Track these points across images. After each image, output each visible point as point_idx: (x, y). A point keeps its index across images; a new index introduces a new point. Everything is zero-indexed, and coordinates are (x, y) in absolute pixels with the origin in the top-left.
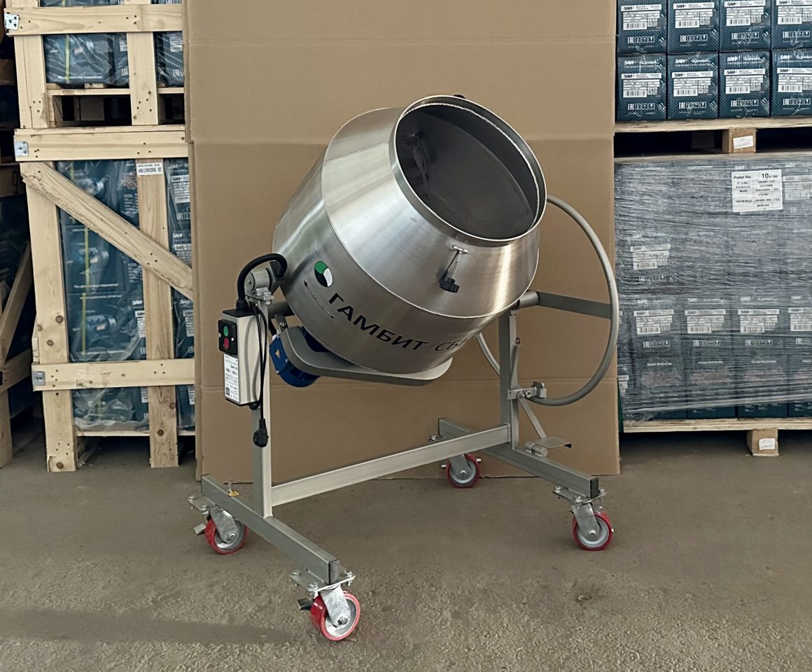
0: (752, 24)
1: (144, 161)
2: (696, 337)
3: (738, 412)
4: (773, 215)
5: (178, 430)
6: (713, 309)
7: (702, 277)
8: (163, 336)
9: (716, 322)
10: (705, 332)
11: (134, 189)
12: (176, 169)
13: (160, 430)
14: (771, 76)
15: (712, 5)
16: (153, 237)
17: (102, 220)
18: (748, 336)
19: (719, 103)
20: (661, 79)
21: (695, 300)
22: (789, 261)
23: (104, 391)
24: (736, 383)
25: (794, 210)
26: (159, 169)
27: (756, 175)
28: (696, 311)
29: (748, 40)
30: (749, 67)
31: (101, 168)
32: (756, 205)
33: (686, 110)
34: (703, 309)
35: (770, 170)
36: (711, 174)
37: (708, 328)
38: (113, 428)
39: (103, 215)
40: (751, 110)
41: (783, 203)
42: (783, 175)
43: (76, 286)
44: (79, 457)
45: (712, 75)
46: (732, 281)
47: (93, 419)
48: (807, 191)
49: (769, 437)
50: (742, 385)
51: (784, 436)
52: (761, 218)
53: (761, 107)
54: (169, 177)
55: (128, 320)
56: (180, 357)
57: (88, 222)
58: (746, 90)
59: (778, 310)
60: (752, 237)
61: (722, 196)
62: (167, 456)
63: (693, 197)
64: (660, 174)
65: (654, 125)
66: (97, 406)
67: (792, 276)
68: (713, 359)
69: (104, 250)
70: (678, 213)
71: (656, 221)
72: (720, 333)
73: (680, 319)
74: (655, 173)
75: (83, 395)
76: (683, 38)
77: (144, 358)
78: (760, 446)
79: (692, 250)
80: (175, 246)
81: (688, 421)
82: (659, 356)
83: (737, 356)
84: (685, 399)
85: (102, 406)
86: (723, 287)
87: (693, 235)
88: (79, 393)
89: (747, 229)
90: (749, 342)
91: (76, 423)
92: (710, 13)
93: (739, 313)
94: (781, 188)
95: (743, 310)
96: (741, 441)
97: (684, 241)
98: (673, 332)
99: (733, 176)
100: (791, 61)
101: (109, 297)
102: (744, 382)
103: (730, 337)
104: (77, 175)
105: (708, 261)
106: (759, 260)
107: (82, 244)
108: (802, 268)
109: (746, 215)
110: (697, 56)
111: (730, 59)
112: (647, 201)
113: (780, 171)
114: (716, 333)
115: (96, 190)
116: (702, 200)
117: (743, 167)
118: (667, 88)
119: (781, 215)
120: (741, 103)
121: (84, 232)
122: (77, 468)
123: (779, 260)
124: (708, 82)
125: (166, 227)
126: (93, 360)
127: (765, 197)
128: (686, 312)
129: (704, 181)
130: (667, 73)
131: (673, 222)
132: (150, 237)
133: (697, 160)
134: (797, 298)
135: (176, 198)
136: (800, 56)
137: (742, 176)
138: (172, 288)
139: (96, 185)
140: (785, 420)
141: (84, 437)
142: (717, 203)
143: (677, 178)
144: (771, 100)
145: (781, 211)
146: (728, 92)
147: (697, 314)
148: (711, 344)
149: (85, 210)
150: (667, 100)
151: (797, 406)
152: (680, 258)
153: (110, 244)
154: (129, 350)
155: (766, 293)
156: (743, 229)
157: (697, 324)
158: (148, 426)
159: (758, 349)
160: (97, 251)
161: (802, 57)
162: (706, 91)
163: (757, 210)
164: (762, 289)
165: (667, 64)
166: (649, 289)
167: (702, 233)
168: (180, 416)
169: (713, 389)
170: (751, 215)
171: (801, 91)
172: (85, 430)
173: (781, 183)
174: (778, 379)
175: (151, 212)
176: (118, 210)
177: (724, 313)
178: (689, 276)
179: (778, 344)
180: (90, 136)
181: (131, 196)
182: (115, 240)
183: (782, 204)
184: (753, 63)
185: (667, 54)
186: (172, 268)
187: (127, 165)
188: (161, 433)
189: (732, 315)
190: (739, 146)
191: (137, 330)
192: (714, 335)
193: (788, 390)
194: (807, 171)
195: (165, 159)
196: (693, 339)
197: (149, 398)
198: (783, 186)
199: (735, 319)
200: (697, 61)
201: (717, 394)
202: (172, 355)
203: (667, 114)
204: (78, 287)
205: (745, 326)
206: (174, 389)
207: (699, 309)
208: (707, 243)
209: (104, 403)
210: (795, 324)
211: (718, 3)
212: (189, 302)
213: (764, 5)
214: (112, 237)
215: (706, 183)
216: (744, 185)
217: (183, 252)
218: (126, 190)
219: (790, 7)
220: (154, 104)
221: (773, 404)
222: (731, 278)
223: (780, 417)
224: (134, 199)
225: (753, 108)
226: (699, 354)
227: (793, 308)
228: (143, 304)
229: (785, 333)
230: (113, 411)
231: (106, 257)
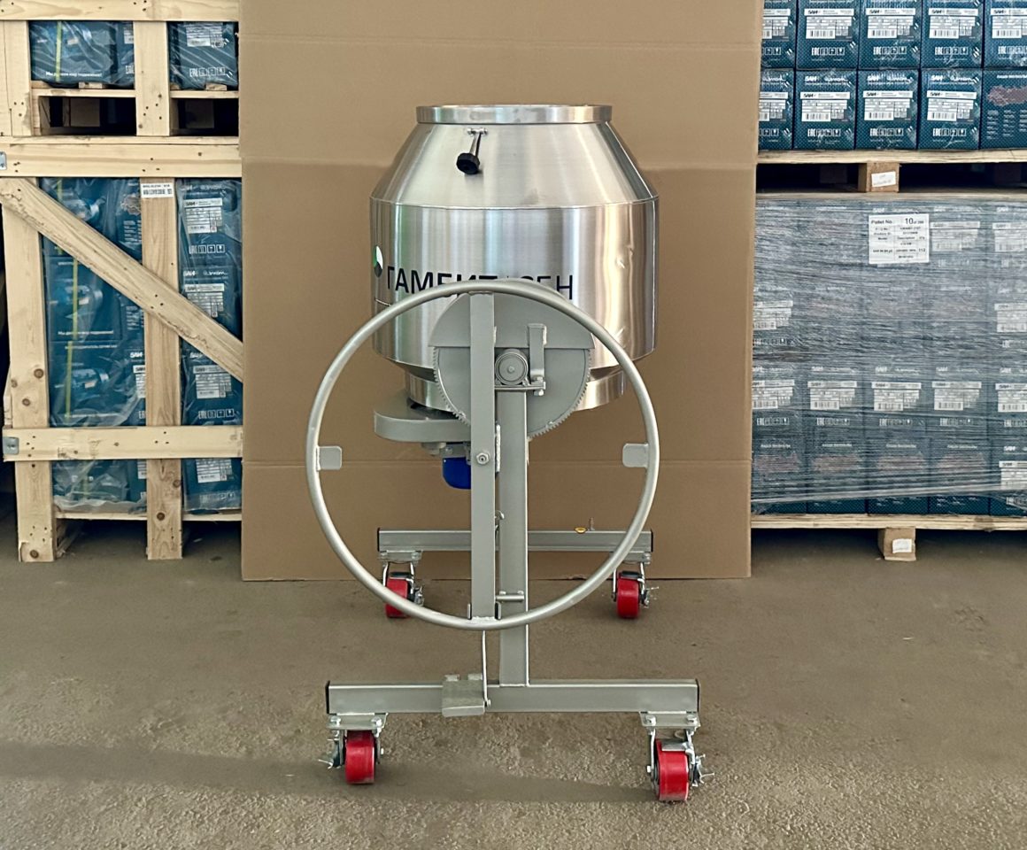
0: (898, 37)
1: (151, 180)
2: (821, 414)
3: (868, 507)
4: (917, 269)
5: (183, 513)
6: (842, 380)
7: (830, 341)
8: (168, 397)
9: (845, 396)
10: (832, 408)
11: (136, 214)
12: (189, 191)
13: (160, 514)
14: (920, 99)
15: (852, 12)
16: (159, 273)
17: (95, 251)
18: (883, 415)
19: (857, 131)
20: (787, 100)
21: (822, 369)
22: (935, 325)
23: (92, 464)
24: (868, 471)
25: (942, 263)
26: (169, 191)
27: (899, 220)
28: (822, 382)
29: (893, 56)
30: (893, 88)
31: (96, 187)
32: (897, 256)
33: (816, 138)
34: (831, 380)
35: (915, 215)
36: (843, 217)
37: (835, 403)
38: (102, 510)
39: (97, 246)
40: (893, 141)
41: (930, 255)
42: (930, 221)
43: (60, 333)
44: (58, 545)
45: (848, 97)
46: (867, 348)
47: (77, 498)
48: (959, 241)
49: (905, 538)
50: (874, 474)
51: (923, 537)
52: (902, 272)
53: (906, 137)
54: (181, 202)
55: (124, 377)
56: (188, 424)
57: (78, 254)
58: (888, 116)
59: (920, 384)
60: (891, 294)
61: (857, 244)
62: (168, 545)
63: (821, 244)
64: (783, 215)
65: (777, 155)
66: (82, 482)
67: (938, 343)
68: (840, 441)
69: (96, 290)
70: (804, 263)
71: (776, 271)
72: (849, 411)
73: (802, 391)
74: (777, 214)
75: (67, 468)
77: (143, 423)
78: (894, 547)
79: (820, 309)
80: (186, 286)
81: (808, 516)
82: (777, 436)
83: (868, 438)
84: (806, 489)
85: (89, 482)
86: (855, 354)
87: (820, 290)
88: (61, 465)
89: (886, 285)
90: (883, 422)
91: (56, 502)
92: (849, 22)
93: (873, 386)
94: (928, 237)
95: (879, 383)
96: (871, 541)
97: (809, 298)
98: (794, 407)
99: (870, 220)
100: (944, 83)
101: (102, 347)
102: (877, 470)
103: (860, 415)
104: (66, 195)
105: (838, 322)
106: (899, 323)
107: (69, 280)
108: (951, 333)
109: (885, 268)
110: (832, 73)
111: (871, 78)
112: (765, 247)
113: (927, 215)
114: (845, 410)
115: (88, 214)
116: (832, 248)
117: (883, 210)
118: (794, 111)
119: (927, 269)
120: (882, 132)
121: (72, 266)
122: (56, 558)
123: (923, 324)
124: (844, 105)
125: (175, 262)
126: (79, 424)
127: (908, 247)
128: (810, 384)
129: (836, 225)
130: (795, 93)
131: (798, 273)
132: (156, 275)
133: (827, 199)
134: (943, 369)
135: (189, 227)
136: (955, 77)
137: (881, 220)
138: (181, 339)
139: (89, 208)
140: (925, 518)
141: (65, 520)
142: (851, 252)
143: (804, 221)
144: (918, 129)
145: (927, 264)
146: (867, 118)
147: (822, 386)
148: (839, 422)
149: (74, 239)
150: (794, 125)
151: (939, 500)
152: (805, 317)
153: (105, 283)
154: (124, 413)
155: (907, 363)
156: (880, 284)
157: (822, 399)
158: (146, 507)
159: (895, 430)
160: (88, 290)
161: (957, 79)
162: (841, 116)
163: (896, 262)
164: (902, 358)
165: (795, 82)
166: (766, 355)
167: (832, 288)
168: (185, 496)
169: (839, 478)
170: (890, 268)
171: (955, 120)
172: (66, 511)
173: (928, 231)
174: (918, 467)
175: (157, 244)
176: (116, 239)
177: (855, 386)
178: (815, 340)
179: (918, 425)
180: (85, 147)
182: (111, 277)
183: (928, 256)
184: (898, 83)
185: (795, 70)
186: (181, 314)
187: (130, 185)
188: (161, 517)
189: (864, 389)
190: (879, 183)
191: (135, 389)
192: (842, 412)
193: (929, 481)
194: (959, 216)
195: (176, 179)
196: (817, 416)
197: (149, 474)
198: (931, 234)
199: (868, 393)
200: (832, 80)
201: (845, 484)
202: (179, 421)
203: (793, 143)
204: (63, 334)
205: (879, 404)
206: (180, 461)
207: (824, 380)
208: (838, 300)
209: (91, 478)
210: (940, 402)
211: (858, 10)
212: (201, 356)
213: (914, 14)
214: (107, 274)
215: (838, 228)
216: (884, 232)
217: (195, 295)
218: (127, 215)
219: (945, 18)
220: (165, 109)
221: (911, 498)
222: (865, 343)
223: (919, 514)
224: (136, 228)
225: (897, 138)
226: (824, 434)
227: (939, 382)
228: (143, 357)
229: (927, 412)
230: (103, 489)
231: (99, 298)
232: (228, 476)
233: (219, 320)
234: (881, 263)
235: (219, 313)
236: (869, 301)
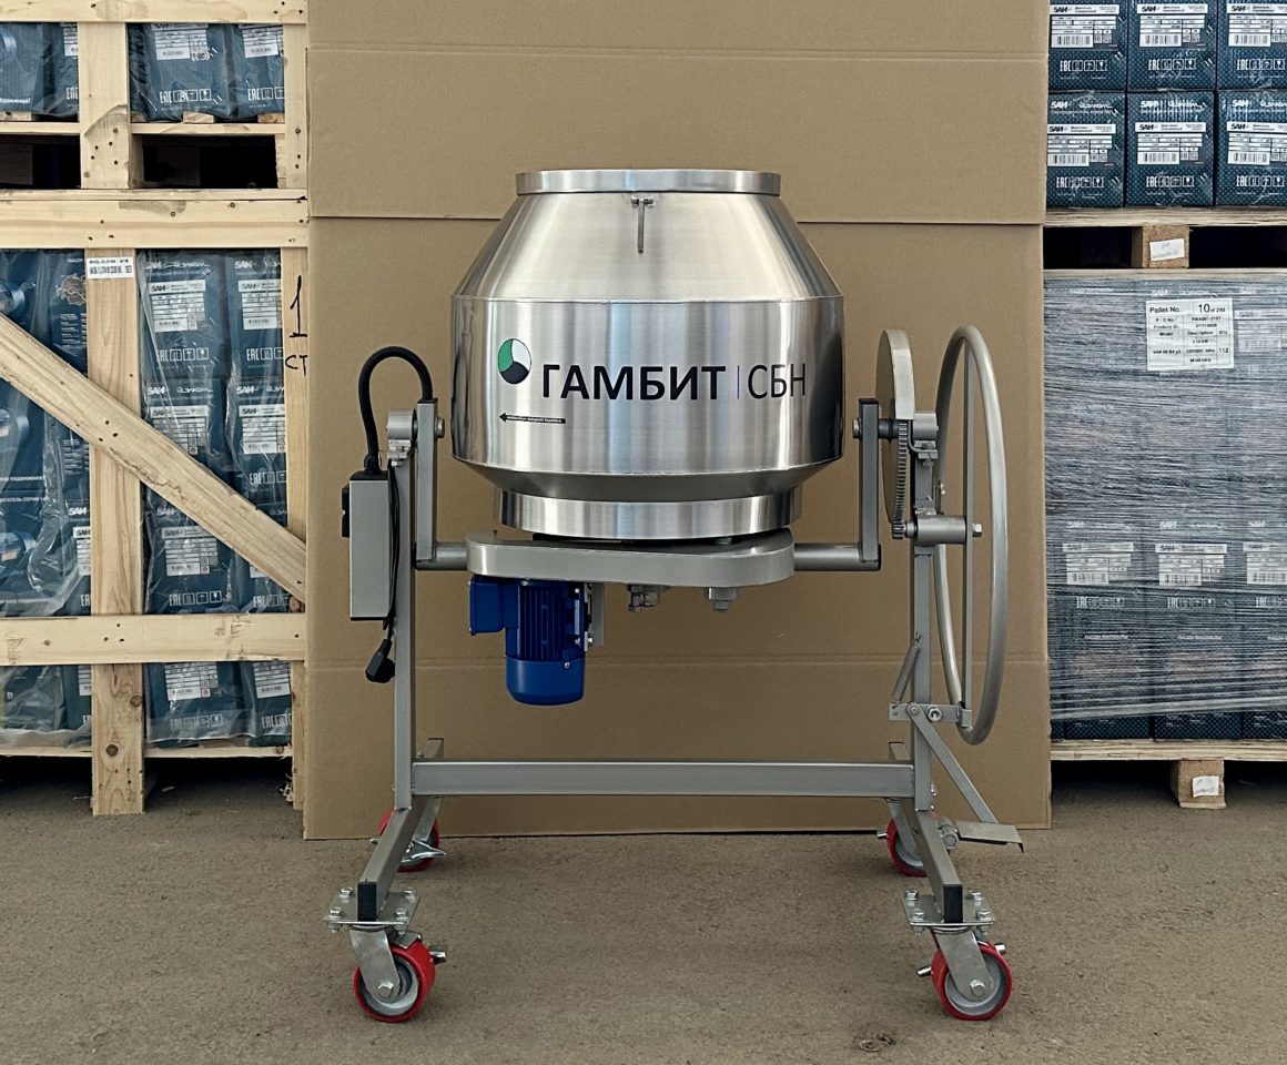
0: (1184, 45)
1: (100, 253)
2: (1081, 591)
3: (1153, 728)
4: (1218, 378)
5: (145, 746)
6: (1112, 541)
7: (1093, 484)
8: (124, 572)
9: (1118, 564)
10: (1098, 582)
11: (80, 304)
12: (155, 270)
13: (112, 746)
15: (1116, 9)
16: (112, 389)
17: (18, 357)
18: (1172, 591)
19: (1126, 180)
21: (1082, 524)
22: (1243, 458)
23: (9, 673)
24: (1152, 674)
25: (1253, 369)
26: (128, 269)
27: (1189, 308)
28: (1082, 544)
29: (1177, 72)
30: (1178, 118)
31: (23, 262)
32: (1188, 359)
33: (1068, 190)
34: (1095, 540)
35: (1213, 299)
36: (1109, 303)
37: (1103, 575)
38: (25, 742)
39: (21, 350)
40: (1180, 195)
41: (1235, 357)
42: (1235, 308)
45: (1114, 132)
46: (1146, 493)
48: (1275, 337)
49: (1210, 774)
50: (1162, 679)
51: (1235, 773)
52: (1196, 382)
53: (1197, 189)
54: (143, 285)
55: (58, 545)
56: (153, 612)
58: (1171, 159)
59: (1225, 546)
60: (1180, 414)
62: (122, 795)
63: (1078, 343)
67: (1250, 485)
68: (1111, 630)
69: (20, 415)
70: (1058, 371)
72: (1123, 585)
73: (1055, 558)
76: (1065, 66)
77: (86, 612)
78: (1194, 790)
79: (1078, 437)
80: (152, 410)
81: (1065, 743)
83: (1152, 626)
84: (1062, 702)
85: (7, 700)
86: (1131, 502)
87: (1077, 409)
89: (1172, 401)
90: (1173, 602)
92: (1112, 23)
93: (1158, 550)
94: (1232, 331)
95: (1165, 545)
96: (1159, 782)
97: (1063, 420)
99: (1148, 308)
100: (1251, 111)
101: (27, 499)
102: (1165, 674)
103: (1140, 592)
105: (1104, 455)
106: (1194, 456)
108: (1268, 471)
109: (1171, 376)
110: (1090, 97)
111: (1145, 104)
113: (1230, 299)
114: (1118, 585)
115: (9, 304)
116: (1093, 347)
117: (1166, 293)
119: (1232, 378)
120: (1164, 182)
123: (1228, 457)
124: (1108, 141)
125: (136, 374)
127: (1203, 346)
128: (1065, 548)
129: (1099, 314)
132: (107, 392)
133: (1087, 278)
134: (1258, 524)
135: (157, 323)
136: (1267, 102)
137: (1164, 307)
138: (144, 487)
139: (10, 296)
140: (1238, 744)
142: (1121, 354)
143: (1051, 309)
144: (1215, 177)
145: (1231, 371)
146: (1141, 161)
147: (1083, 550)
148: (1109, 603)
151: (1257, 718)
153: (31, 402)
154: (60, 600)
155: (1207, 516)
156: (1164, 400)
157: (1084, 568)
158: (90, 737)
159: (1189, 614)
160: (8, 416)
161: (1270, 104)
162: (1104, 159)
163: (1191, 368)
164: (1198, 508)
167: (1096, 407)
168: (148, 720)
169: (1110, 685)
170: (1179, 377)
171: (1268, 163)
173: (1232, 322)
174: (1224, 668)
175: (110, 346)
176: (50, 339)
177: (1131, 549)
178: (1071, 482)
179: (1224, 607)
181: (73, 317)
182: (41, 396)
183: (1232, 359)
184: (1185, 111)
186: (144, 449)
187: (70, 261)
188: (112, 751)
189: (1144, 552)
190: (1161, 255)
191: (76, 561)
192: (1113, 588)
193: (1241, 689)
194: (1276, 301)
195: (138, 251)
196: (1077, 594)
197: (96, 688)
198: (1236, 327)
199: (1150, 560)
200: (1089, 106)
201: (1118, 694)
202: (139, 608)
205: (1167, 575)
206: (139, 671)
207: (1086, 541)
208: (1103, 423)
209: (10, 694)
210: (1254, 572)
211: (1125, 7)
212: (173, 511)
213: (1206, 11)
214: (35, 391)
215: (1104, 319)
216: (1167, 324)
217: (165, 422)
218: (65, 306)
219: (1251, 17)
220: (123, 149)
221: (1216, 715)
222: (1143, 487)
223: (1227, 738)
224: (80, 324)
225: (1186, 190)
226: (1086, 622)
227: (1253, 543)
228: (88, 514)
229: (1236, 587)
230: (25, 711)
231: (23, 428)
232: (212, 691)
233: (200, 458)
234: (1165, 369)
235: (200, 448)
236: (1148, 424)
